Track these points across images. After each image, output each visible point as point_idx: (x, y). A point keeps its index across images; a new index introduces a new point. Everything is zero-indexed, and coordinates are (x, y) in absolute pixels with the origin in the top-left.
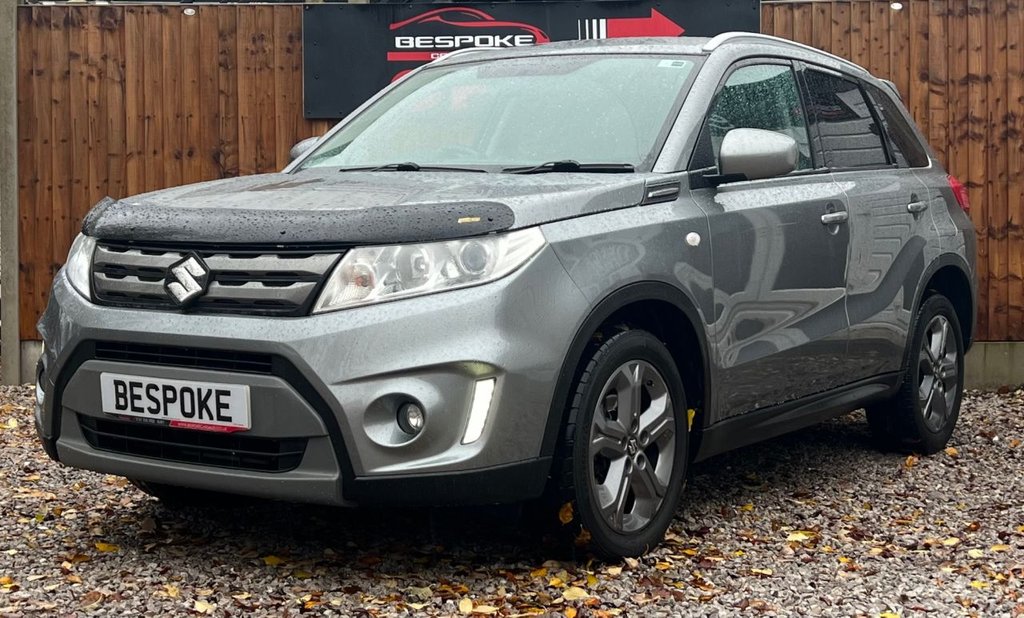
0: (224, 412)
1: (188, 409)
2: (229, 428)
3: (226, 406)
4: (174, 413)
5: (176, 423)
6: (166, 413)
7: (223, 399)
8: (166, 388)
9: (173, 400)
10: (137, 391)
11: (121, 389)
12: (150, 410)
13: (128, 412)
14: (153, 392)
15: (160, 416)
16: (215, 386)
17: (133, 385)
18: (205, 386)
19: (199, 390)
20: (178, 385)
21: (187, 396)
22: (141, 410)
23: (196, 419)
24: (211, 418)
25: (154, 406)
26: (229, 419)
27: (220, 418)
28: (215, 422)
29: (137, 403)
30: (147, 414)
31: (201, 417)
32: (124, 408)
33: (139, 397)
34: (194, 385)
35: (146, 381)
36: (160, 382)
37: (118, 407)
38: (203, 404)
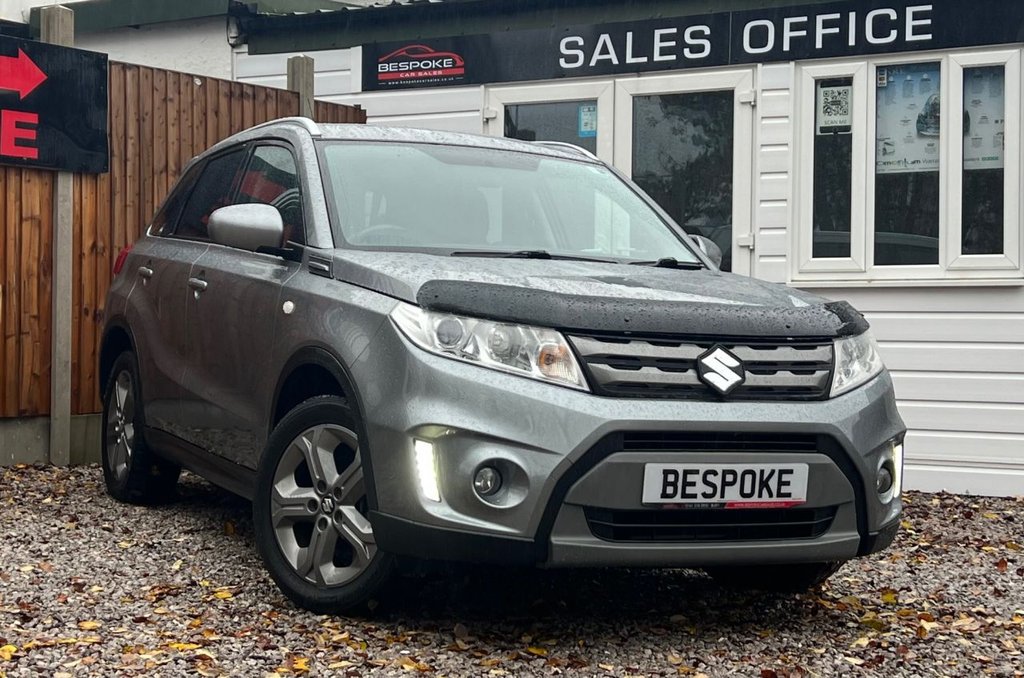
0: (784, 489)
1: (747, 490)
2: (786, 503)
3: (788, 483)
4: (732, 495)
5: (732, 504)
6: (722, 496)
7: (785, 478)
8: (725, 473)
9: (732, 484)
10: (690, 478)
11: (671, 478)
12: (705, 495)
13: (678, 499)
14: (710, 478)
15: (717, 499)
16: (778, 467)
17: (686, 473)
18: (767, 468)
19: (762, 472)
20: (739, 468)
21: (748, 478)
22: (694, 496)
23: (755, 499)
24: (771, 495)
25: (709, 490)
26: (789, 495)
27: (780, 495)
28: (775, 499)
29: (689, 490)
30: (700, 499)
31: (760, 496)
32: (673, 495)
33: (693, 484)
34: (757, 468)
35: (703, 468)
36: (719, 468)
37: (664, 495)
38: (764, 484)
